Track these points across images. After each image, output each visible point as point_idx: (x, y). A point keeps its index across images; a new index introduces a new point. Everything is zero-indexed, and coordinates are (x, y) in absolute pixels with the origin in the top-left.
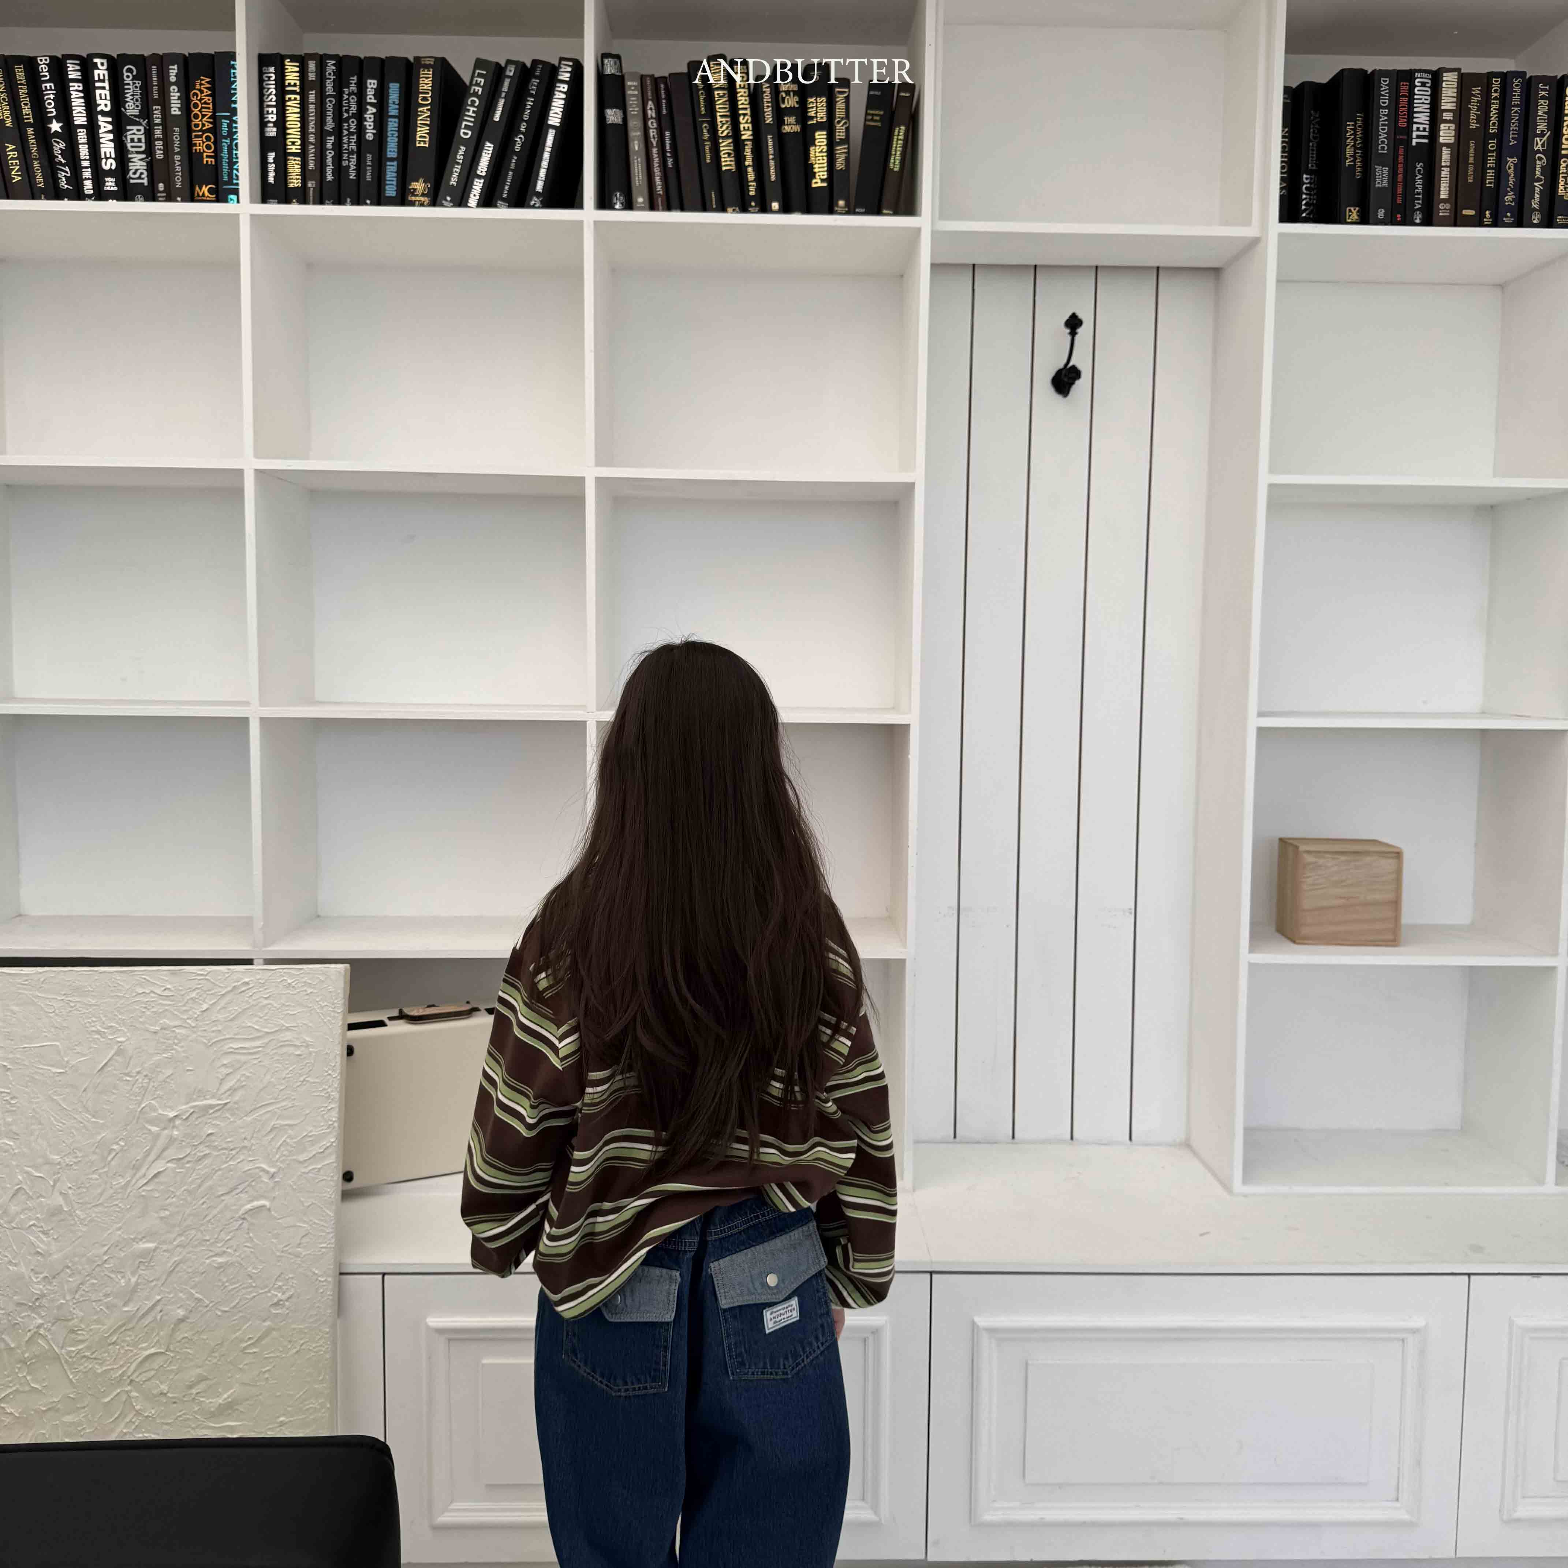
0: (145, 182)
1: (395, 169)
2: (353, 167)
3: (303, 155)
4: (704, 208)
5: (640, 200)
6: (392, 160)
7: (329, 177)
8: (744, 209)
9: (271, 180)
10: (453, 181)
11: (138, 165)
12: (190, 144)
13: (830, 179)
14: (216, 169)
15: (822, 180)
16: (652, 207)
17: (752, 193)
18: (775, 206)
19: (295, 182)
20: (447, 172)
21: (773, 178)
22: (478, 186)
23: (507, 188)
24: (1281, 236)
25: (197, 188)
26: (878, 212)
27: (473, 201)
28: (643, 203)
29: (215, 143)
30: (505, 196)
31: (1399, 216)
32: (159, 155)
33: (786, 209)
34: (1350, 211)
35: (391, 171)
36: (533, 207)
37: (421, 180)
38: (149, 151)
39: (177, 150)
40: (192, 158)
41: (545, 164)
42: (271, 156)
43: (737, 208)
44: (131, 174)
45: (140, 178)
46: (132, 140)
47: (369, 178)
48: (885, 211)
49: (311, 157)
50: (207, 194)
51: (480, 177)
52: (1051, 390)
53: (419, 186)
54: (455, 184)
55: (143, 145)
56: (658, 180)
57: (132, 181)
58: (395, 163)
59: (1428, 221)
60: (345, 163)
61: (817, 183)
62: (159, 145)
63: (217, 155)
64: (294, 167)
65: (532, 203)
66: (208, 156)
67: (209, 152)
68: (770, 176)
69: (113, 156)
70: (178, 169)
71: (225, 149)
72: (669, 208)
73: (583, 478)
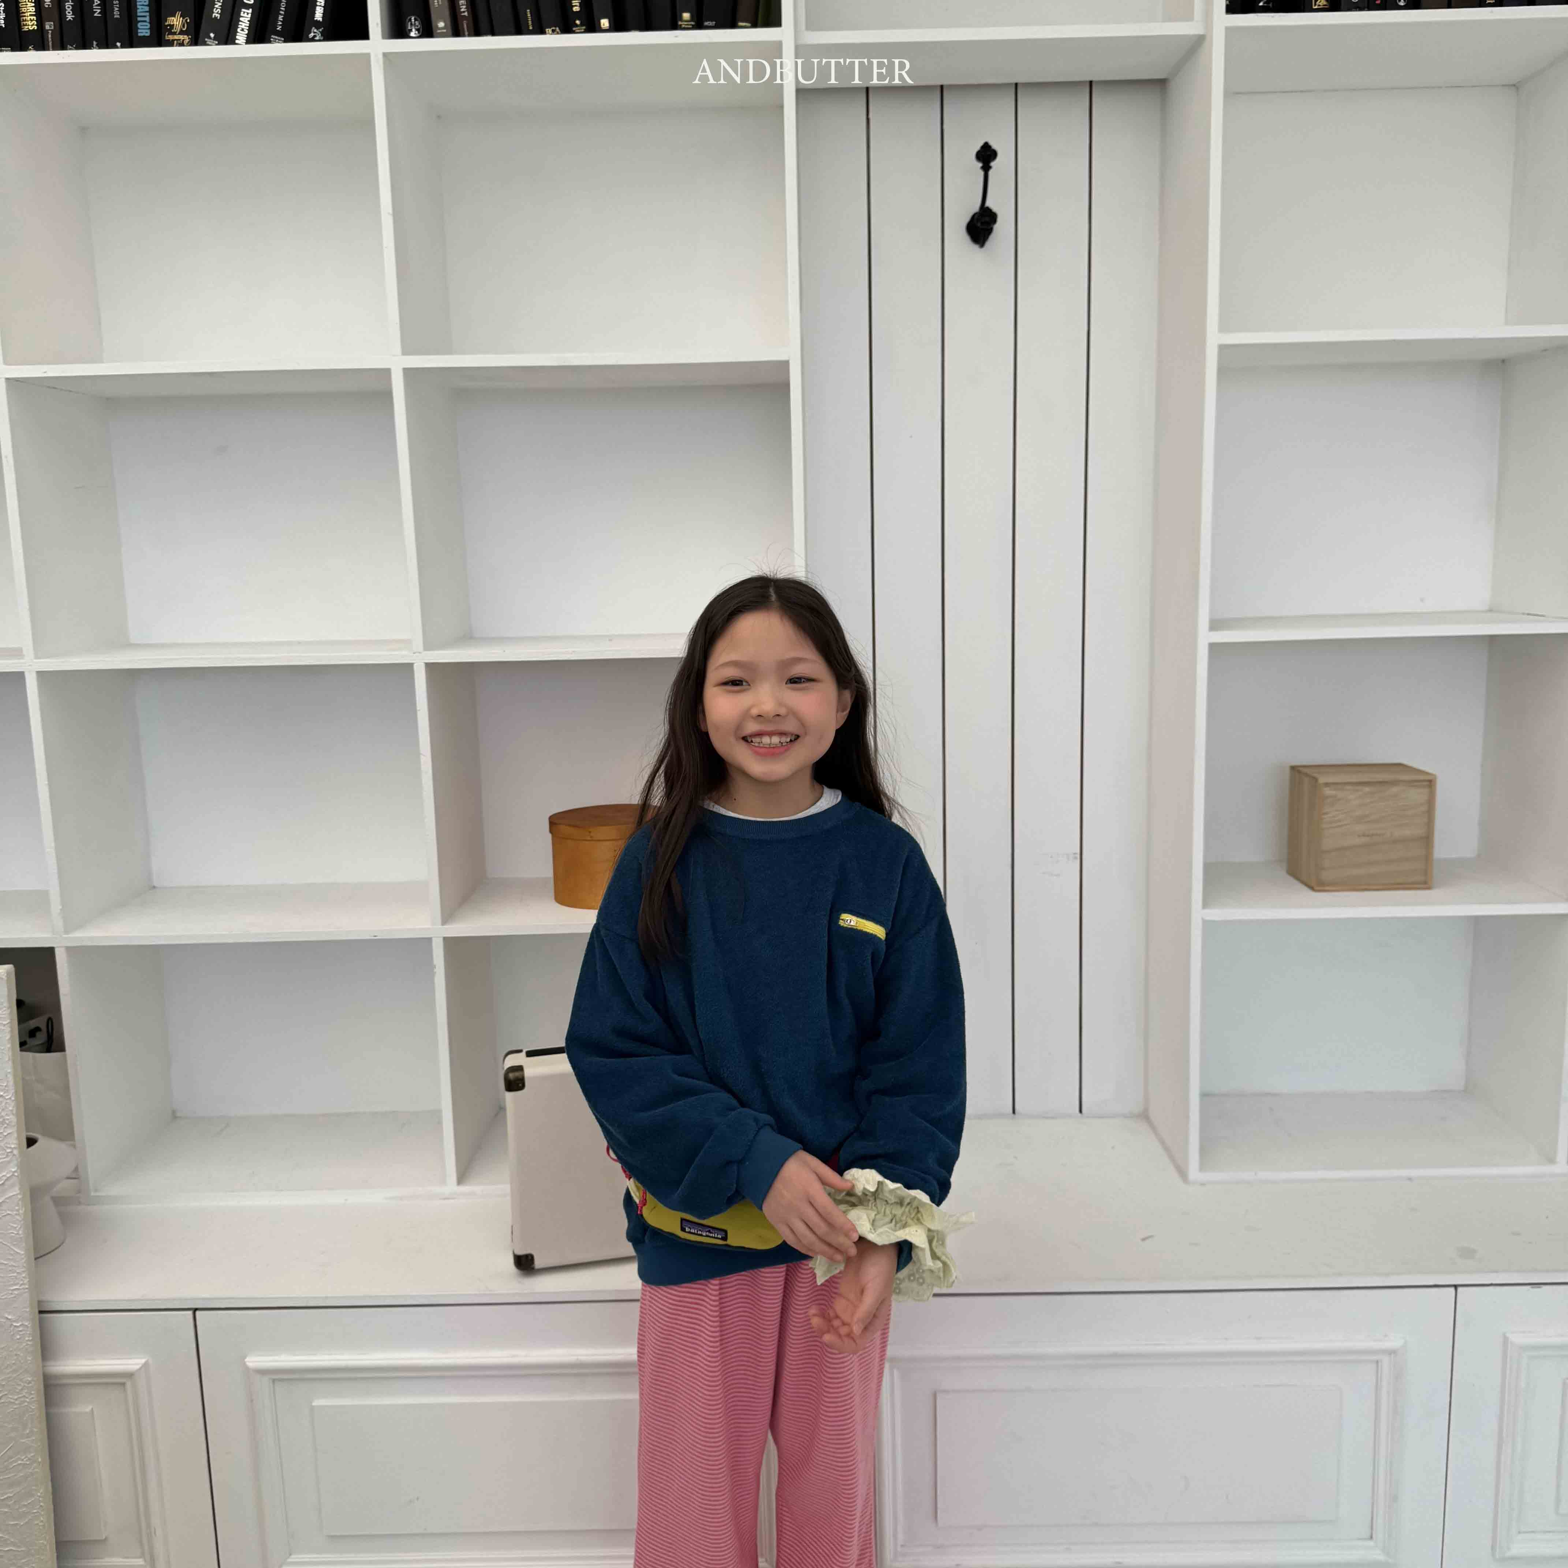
1: (146, 2)
2: (97, 3)
4: (519, 29)
5: (441, 22)
7: (70, 16)
8: (566, 28)
10: (216, 12)
16: (456, 32)
17: (577, 6)
18: (605, 23)
19: (29, 24)
20: (208, 3)
22: (245, 16)
23: (281, 18)
24: (1229, 30)
26: (730, 23)
27: (241, 36)
28: (445, 25)
30: (279, 27)
33: (619, 26)
35: (143, 5)
36: (314, 39)
37: (179, 14)
43: (558, 28)
47: (116, 14)
48: (740, 23)
51: (246, 6)
52: (966, 238)
53: (176, 21)
54: (218, 14)
64: (28, 6)
65: (311, 33)
72: (477, 32)
73: (388, 371)
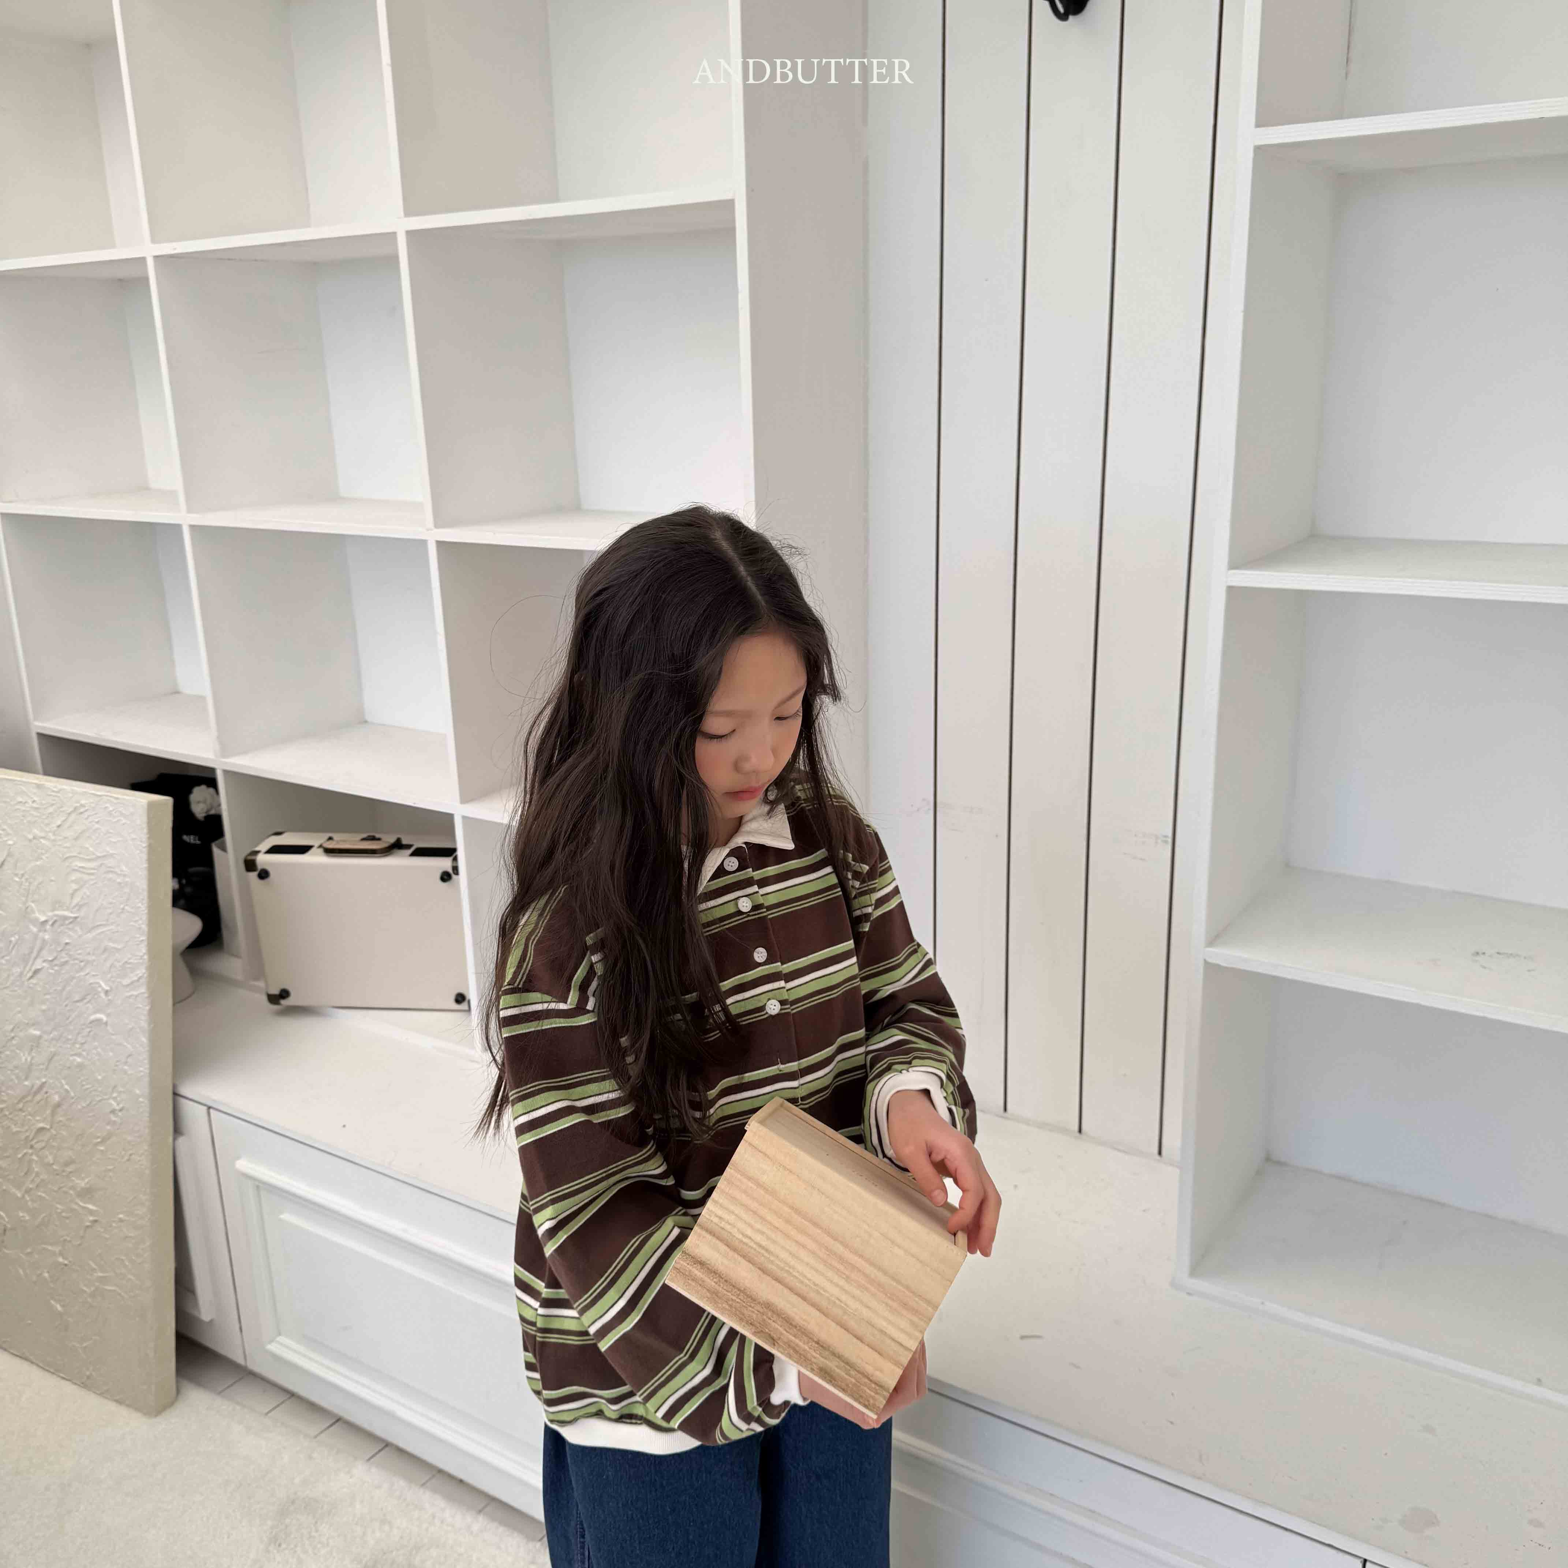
73: (395, 233)
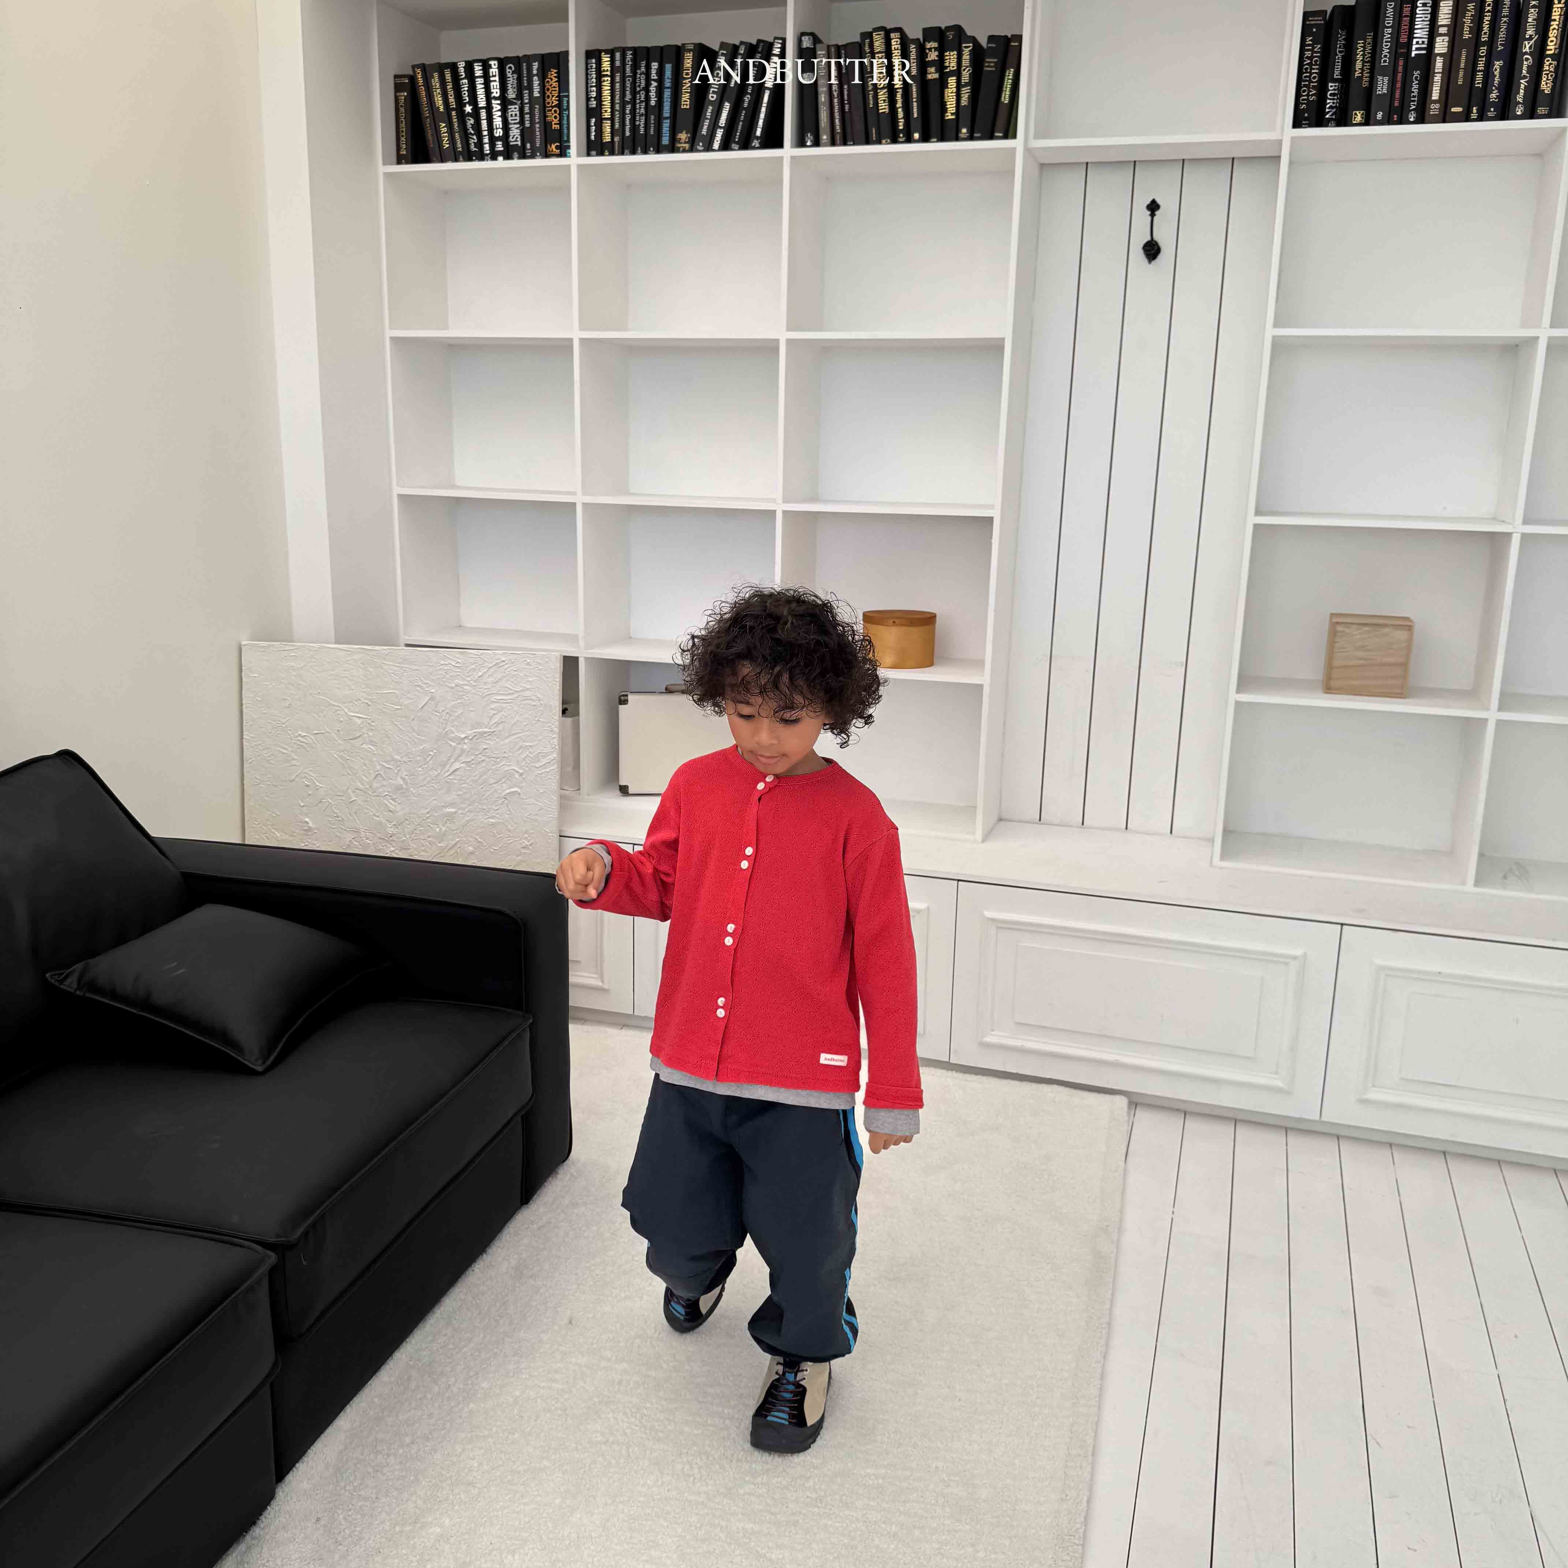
0: (519, 143)
1: (668, 125)
2: (642, 125)
3: (612, 119)
4: (868, 141)
5: (825, 137)
6: (666, 118)
7: (628, 134)
8: (895, 141)
9: (593, 138)
10: (704, 132)
11: (515, 132)
12: (545, 116)
13: (957, 114)
14: (560, 131)
15: (952, 114)
16: (833, 143)
17: (901, 128)
18: (916, 136)
19: (607, 138)
20: (700, 125)
21: (915, 115)
22: (719, 134)
23: (738, 134)
24: (1293, 139)
25: (549, 146)
26: (990, 136)
27: (716, 145)
28: (827, 139)
29: (559, 114)
30: (737, 140)
31: (1395, 116)
32: (527, 124)
33: (925, 139)
34: (1356, 114)
35: (666, 126)
36: (754, 148)
37: (684, 132)
38: (522, 122)
39: (537, 120)
40: (546, 125)
41: (762, 116)
42: (593, 120)
43: (889, 141)
44: (511, 138)
45: (516, 141)
46: (512, 115)
47: (652, 132)
48: (997, 134)
49: (617, 120)
50: (554, 150)
51: (721, 128)
52: (1145, 257)
53: (683, 136)
54: (705, 133)
55: (518, 118)
56: (837, 122)
57: (512, 143)
58: (668, 121)
59: (1421, 119)
60: (637, 123)
61: (949, 116)
62: (527, 117)
63: (560, 124)
64: (607, 128)
65: (753, 144)
66: (555, 124)
67: (556, 121)
68: (913, 114)
69: (501, 127)
70: (538, 133)
71: (565, 118)
72: (845, 143)
73: (777, 341)
